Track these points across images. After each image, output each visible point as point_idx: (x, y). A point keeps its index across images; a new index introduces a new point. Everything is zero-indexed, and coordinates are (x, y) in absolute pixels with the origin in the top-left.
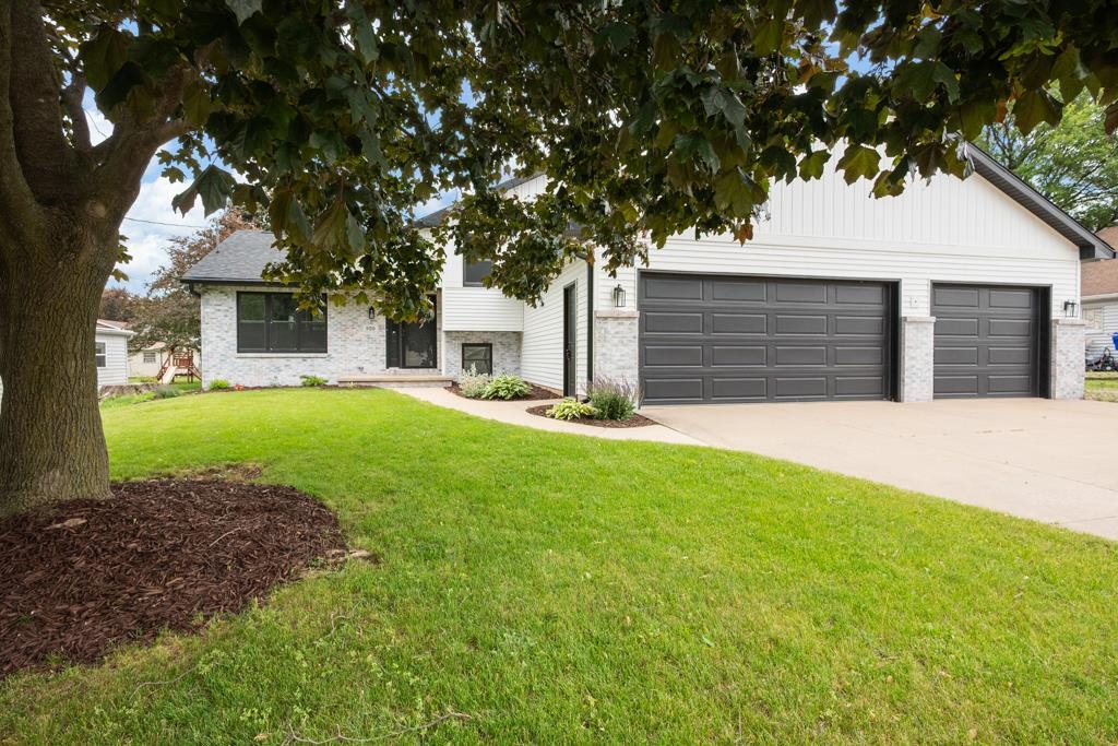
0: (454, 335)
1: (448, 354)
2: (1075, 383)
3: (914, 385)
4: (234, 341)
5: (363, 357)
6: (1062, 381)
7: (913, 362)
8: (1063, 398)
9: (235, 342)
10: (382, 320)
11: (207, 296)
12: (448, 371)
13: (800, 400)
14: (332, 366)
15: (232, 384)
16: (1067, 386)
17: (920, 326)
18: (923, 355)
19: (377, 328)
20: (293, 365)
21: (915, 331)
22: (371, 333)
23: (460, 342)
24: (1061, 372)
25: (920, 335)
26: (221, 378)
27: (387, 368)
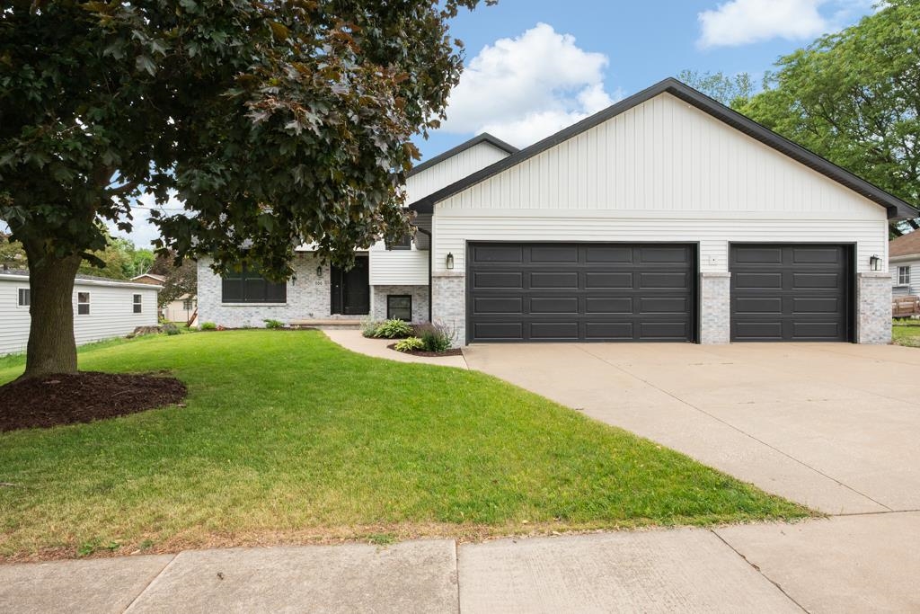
0: (381, 288)
1: (377, 304)
2: (882, 329)
3: (711, 329)
4: (219, 293)
5: (313, 306)
6: (866, 328)
7: (710, 311)
8: (869, 343)
9: (221, 295)
10: (327, 277)
11: (201, 260)
12: (376, 317)
13: (606, 341)
14: (289, 313)
15: (217, 325)
16: (872, 332)
17: (716, 280)
18: (720, 304)
19: (323, 282)
20: (262, 312)
21: (711, 285)
22: (320, 287)
23: (386, 294)
24: (866, 320)
25: (716, 288)
26: (210, 322)
27: (332, 314)
